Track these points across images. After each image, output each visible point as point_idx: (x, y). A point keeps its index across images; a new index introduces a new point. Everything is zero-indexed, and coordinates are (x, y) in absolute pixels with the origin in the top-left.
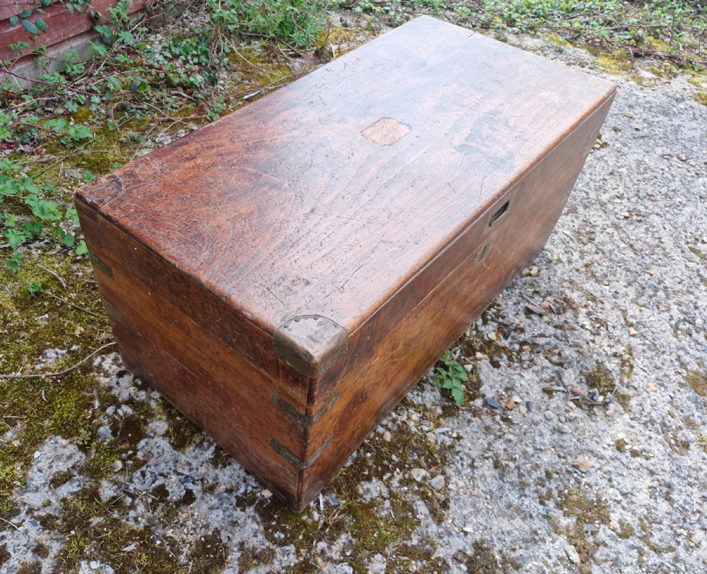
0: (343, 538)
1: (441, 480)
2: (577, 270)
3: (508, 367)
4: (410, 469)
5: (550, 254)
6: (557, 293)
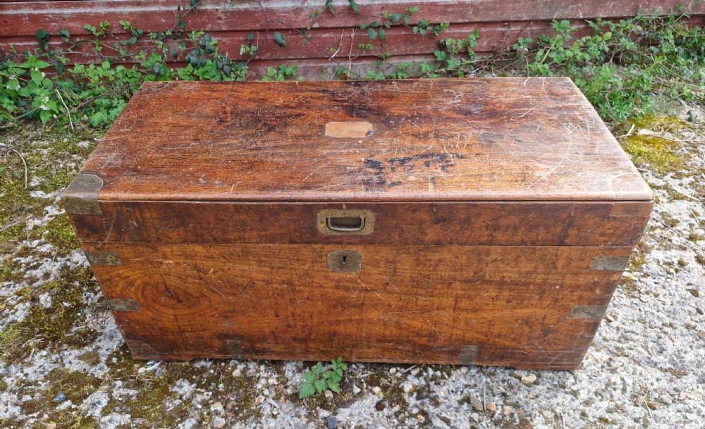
0: (132, 392)
1: (221, 422)
2: (583, 414)
3: (387, 417)
4: (218, 400)
5: (573, 380)
6: (525, 412)
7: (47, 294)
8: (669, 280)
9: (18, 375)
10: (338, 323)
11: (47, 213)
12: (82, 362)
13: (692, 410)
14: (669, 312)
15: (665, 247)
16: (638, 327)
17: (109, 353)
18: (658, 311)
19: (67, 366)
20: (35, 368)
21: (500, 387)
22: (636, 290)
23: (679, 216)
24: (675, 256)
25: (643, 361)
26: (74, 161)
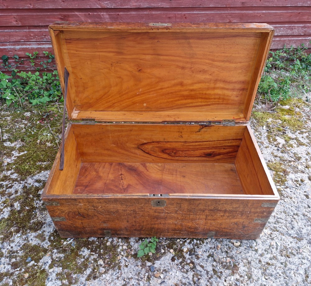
1: (103, 270)
2: (260, 261)
3: (176, 265)
4: (101, 258)
5: (255, 244)
6: (236, 260)
7: (18, 202)
8: (296, 190)
9: (8, 247)
10: (155, 224)
11: (13, 155)
12: (37, 239)
13: (305, 258)
14: (296, 207)
15: (295, 171)
16: (283, 216)
17: (49, 234)
18: (292, 207)
19: (31, 242)
20: (16, 243)
21: (225, 248)
22: (282, 195)
23: (301, 155)
24: (299, 176)
25: (285, 233)
26: (24, 124)
